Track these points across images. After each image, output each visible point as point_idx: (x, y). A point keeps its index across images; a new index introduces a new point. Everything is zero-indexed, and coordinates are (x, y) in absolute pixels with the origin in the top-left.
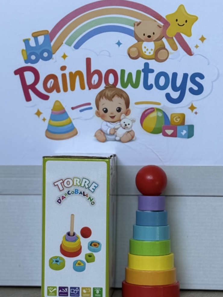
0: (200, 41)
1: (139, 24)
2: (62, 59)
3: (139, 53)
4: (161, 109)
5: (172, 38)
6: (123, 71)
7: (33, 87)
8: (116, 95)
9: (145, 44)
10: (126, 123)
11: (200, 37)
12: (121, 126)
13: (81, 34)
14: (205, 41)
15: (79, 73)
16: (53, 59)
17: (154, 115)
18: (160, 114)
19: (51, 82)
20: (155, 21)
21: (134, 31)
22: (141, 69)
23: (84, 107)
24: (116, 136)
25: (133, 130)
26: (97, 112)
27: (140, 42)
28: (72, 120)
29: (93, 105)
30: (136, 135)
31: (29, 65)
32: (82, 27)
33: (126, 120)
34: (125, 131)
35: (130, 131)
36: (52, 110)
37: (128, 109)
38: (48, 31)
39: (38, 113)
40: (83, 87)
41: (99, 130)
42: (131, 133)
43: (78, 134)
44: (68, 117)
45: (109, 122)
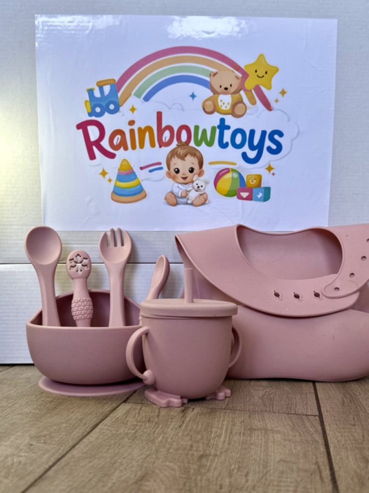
0: (281, 95)
1: (215, 74)
2: (131, 112)
3: (215, 107)
4: (237, 169)
5: (251, 91)
6: (197, 128)
7: (97, 143)
8: (189, 154)
9: (221, 97)
10: (199, 185)
11: (281, 90)
12: (194, 188)
13: (152, 84)
14: (285, 95)
15: (149, 129)
16: (120, 112)
17: (228, 176)
18: (236, 175)
19: (118, 138)
20: (233, 72)
21: (210, 83)
22: (216, 126)
23: (154, 167)
24: (188, 199)
25: (206, 192)
26: (168, 173)
27: (217, 95)
28: (140, 181)
29: (164, 165)
30: (209, 198)
31: (94, 118)
32: (152, 76)
33: (199, 181)
34: (197, 194)
35: (203, 194)
36: (119, 170)
37: (201, 170)
38: (114, 80)
39: (104, 173)
40: (153, 145)
41: (170, 192)
42: (205, 196)
43: (147, 197)
44: (136, 177)
45: (180, 183)
